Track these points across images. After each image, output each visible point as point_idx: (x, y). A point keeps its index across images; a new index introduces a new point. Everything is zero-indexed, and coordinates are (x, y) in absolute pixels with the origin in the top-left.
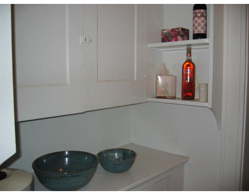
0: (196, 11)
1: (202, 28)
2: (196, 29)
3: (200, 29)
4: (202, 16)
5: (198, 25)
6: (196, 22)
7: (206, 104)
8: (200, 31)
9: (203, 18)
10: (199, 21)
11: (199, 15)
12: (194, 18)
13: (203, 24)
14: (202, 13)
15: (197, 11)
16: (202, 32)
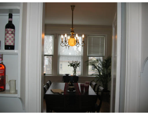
0: (7, 29)
1: (12, 42)
2: (8, 41)
3: (11, 42)
4: (12, 33)
5: (9, 40)
6: (8, 37)
7: (16, 95)
8: (11, 44)
9: (12, 35)
10: (10, 37)
11: (10, 32)
12: (6, 34)
13: (12, 39)
14: (12, 31)
15: (9, 29)
16: (12, 44)
